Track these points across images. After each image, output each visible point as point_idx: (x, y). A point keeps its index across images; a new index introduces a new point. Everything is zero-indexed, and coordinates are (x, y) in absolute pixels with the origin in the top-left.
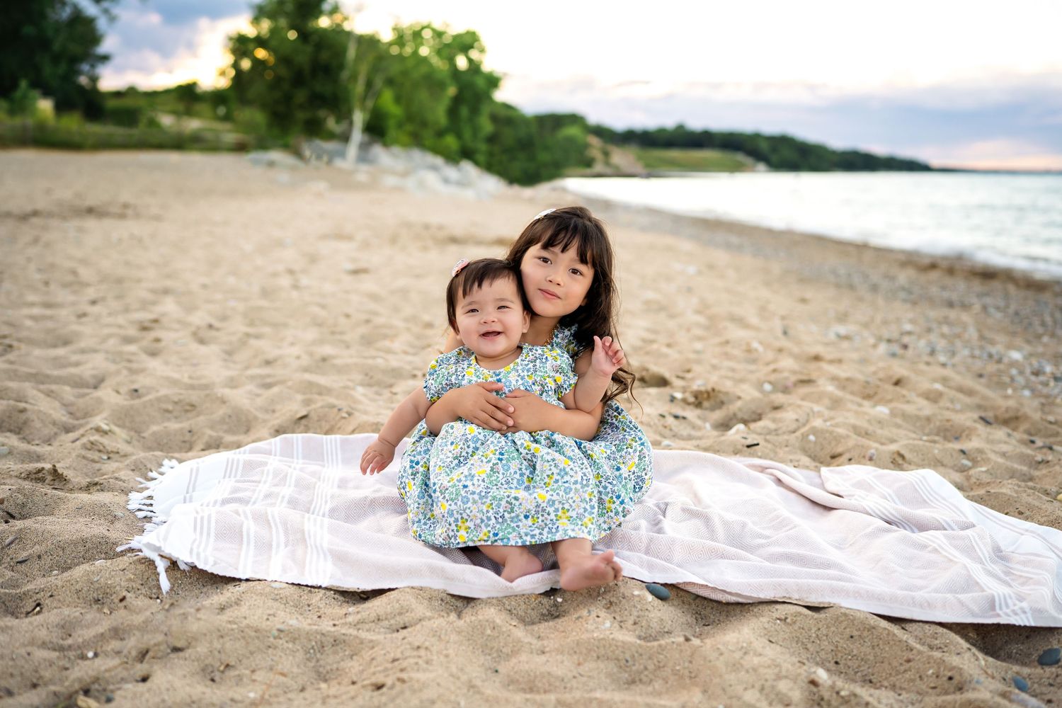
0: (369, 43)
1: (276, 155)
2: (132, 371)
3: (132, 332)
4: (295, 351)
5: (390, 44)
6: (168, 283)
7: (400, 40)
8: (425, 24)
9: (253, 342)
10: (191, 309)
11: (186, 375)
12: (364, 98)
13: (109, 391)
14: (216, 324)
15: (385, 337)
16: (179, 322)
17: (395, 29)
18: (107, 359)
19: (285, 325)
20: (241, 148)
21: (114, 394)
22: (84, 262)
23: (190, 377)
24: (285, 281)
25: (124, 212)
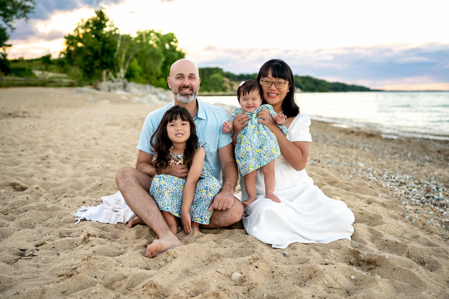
0: (126, 39)
1: (87, 89)
2: (42, 172)
3: (39, 161)
4: (97, 165)
5: (136, 39)
6: (49, 143)
7: (141, 37)
8: (151, 30)
9: (82, 163)
10: (59, 152)
11: (61, 173)
12: (125, 63)
13: (36, 178)
14: (69, 157)
15: (129, 160)
16: (55, 157)
17: (137, 33)
18: (33, 169)
19: (93, 157)
20: (71, 85)
21: (38, 179)
22: (14, 136)
23: (62, 174)
24: (93, 142)
25: (24, 115)
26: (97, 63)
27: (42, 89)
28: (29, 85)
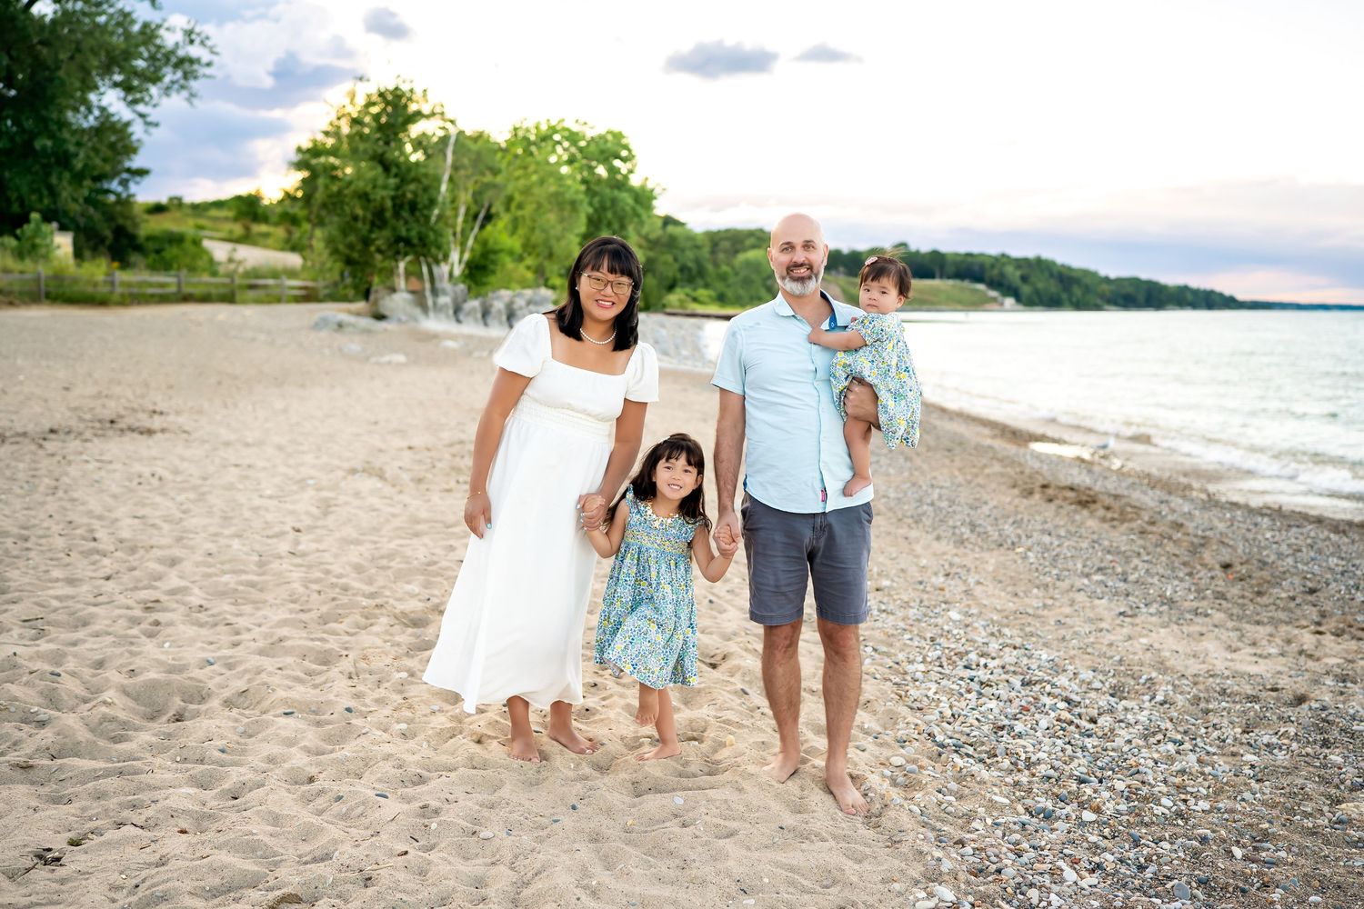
2: (133, 653)
8: (555, 124)
11: (172, 657)
12: (466, 235)
13: (113, 671)
18: (114, 642)
21: (117, 674)
23: (175, 659)
26: (381, 238)
27: (221, 313)
28: (186, 299)
